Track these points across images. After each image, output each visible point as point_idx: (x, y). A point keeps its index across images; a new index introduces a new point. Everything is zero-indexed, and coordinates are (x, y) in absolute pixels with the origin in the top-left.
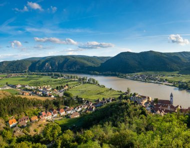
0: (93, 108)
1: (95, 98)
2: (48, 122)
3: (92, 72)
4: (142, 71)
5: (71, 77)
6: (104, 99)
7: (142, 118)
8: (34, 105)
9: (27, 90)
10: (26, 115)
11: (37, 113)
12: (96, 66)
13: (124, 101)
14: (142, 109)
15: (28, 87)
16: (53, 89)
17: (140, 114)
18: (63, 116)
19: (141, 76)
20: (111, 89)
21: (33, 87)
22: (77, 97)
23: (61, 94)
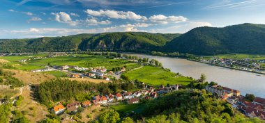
0: (154, 94)
1: (158, 83)
2: (102, 108)
3: (155, 52)
4: (226, 53)
5: (130, 58)
6: (168, 85)
7: (224, 117)
8: (86, 88)
9: (76, 71)
10: (76, 100)
11: (90, 97)
12: (160, 45)
13: (196, 90)
14: (225, 106)
15: (78, 69)
16: (108, 71)
17: (222, 112)
18: (120, 101)
19: (224, 60)
20: (178, 74)
21: (84, 69)
22: (136, 81)
23: (118, 77)
